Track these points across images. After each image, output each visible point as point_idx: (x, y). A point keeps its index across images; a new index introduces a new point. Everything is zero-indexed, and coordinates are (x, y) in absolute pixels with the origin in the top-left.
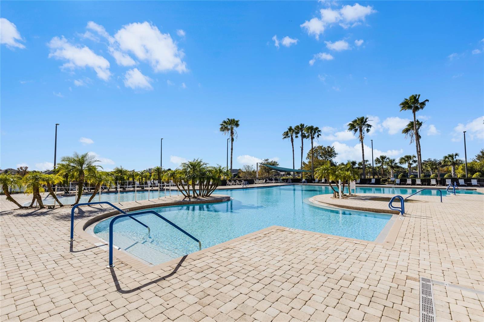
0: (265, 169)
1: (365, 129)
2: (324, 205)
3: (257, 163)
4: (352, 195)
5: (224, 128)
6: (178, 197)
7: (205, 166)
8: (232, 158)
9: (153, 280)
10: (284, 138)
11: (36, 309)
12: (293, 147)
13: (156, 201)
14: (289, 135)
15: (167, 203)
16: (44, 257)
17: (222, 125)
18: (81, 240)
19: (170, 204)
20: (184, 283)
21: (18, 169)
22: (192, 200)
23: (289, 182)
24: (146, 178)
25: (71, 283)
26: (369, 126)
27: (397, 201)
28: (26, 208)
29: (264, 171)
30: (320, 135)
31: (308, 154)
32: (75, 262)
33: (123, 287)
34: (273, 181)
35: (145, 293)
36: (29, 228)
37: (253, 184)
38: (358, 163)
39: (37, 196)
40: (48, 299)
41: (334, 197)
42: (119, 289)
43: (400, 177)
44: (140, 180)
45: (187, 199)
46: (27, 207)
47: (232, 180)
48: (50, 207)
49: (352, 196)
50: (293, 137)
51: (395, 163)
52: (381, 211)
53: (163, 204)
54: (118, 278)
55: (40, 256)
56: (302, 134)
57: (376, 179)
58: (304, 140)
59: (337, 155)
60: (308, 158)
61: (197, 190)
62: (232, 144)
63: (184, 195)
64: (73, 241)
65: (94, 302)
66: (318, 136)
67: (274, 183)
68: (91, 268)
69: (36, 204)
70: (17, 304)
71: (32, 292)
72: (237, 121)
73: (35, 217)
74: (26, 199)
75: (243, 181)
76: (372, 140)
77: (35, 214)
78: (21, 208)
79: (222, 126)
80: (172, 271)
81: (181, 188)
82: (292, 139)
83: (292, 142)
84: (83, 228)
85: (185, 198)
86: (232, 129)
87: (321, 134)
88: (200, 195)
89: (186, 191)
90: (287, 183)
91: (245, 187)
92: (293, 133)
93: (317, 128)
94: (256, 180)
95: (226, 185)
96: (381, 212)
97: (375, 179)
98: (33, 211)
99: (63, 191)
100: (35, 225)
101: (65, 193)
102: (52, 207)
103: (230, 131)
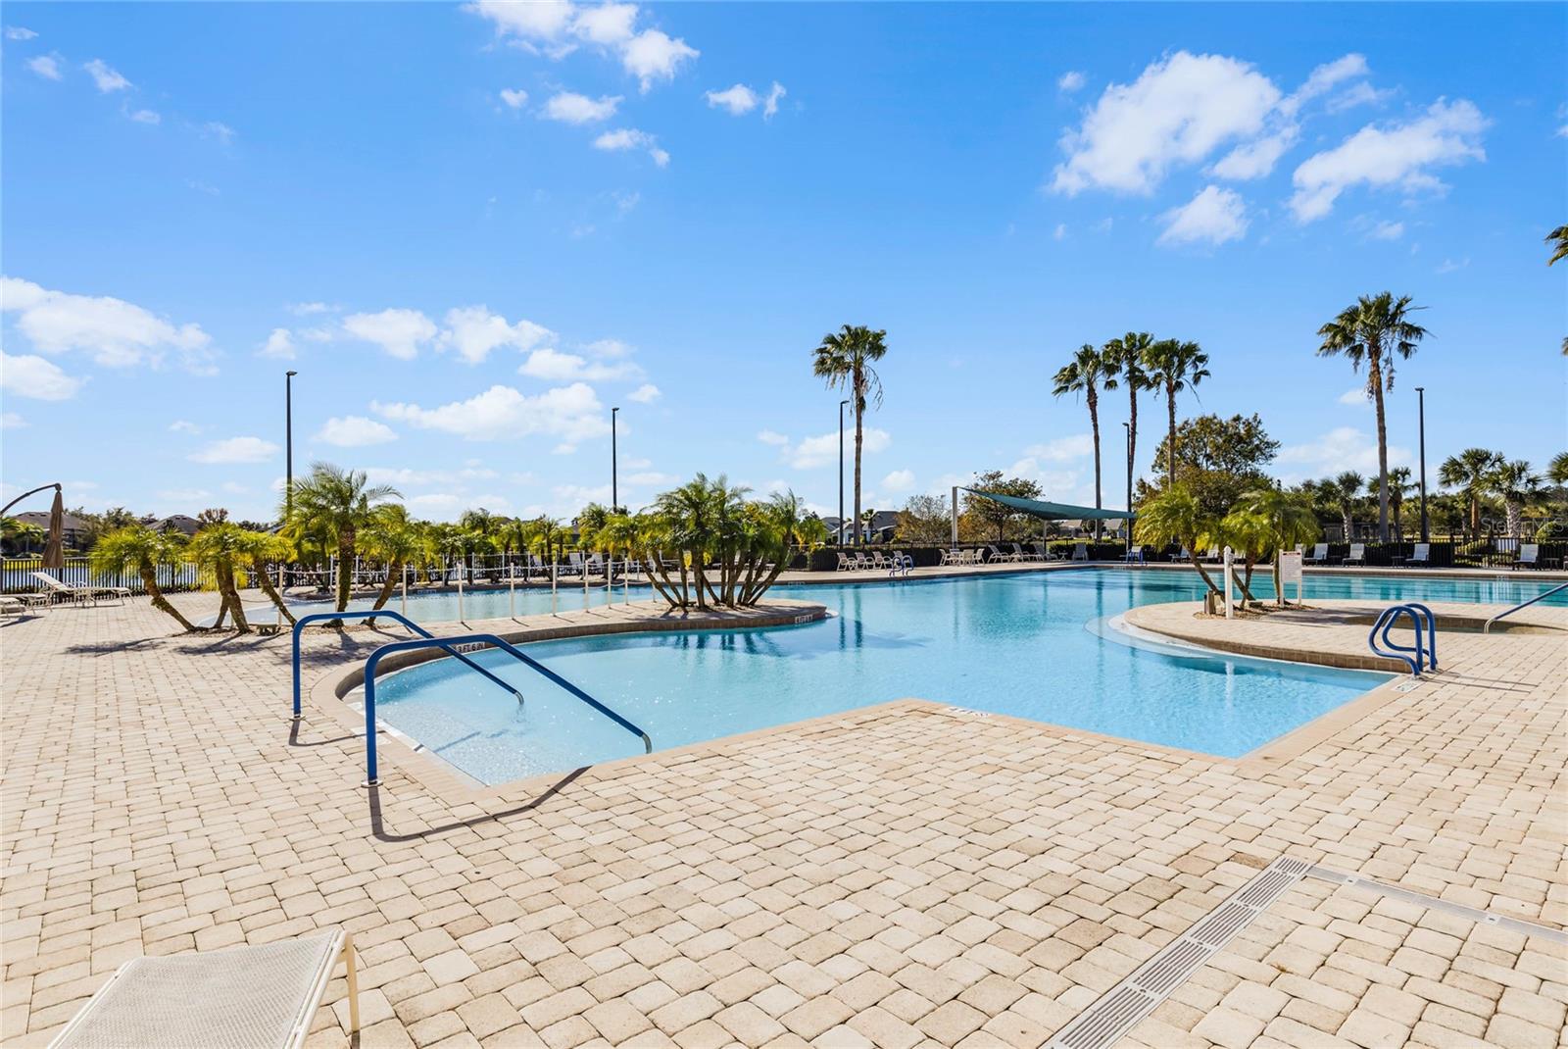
0: (987, 508)
1: (1391, 341)
2: (1149, 639)
3: (955, 489)
4: (1286, 603)
5: (827, 364)
6: (650, 605)
7: (736, 501)
8: (858, 471)
9: (465, 821)
10: (1058, 391)
11: (175, 861)
12: (1096, 426)
13: (576, 617)
14: (1082, 378)
15: (607, 625)
16: (222, 752)
17: (822, 351)
18: (322, 717)
19: (617, 629)
20: (544, 831)
21: (200, 516)
22: (693, 615)
23: (1078, 559)
24: (561, 543)
25: (265, 813)
26: (1414, 331)
27: (1466, 629)
28: (203, 630)
29: (982, 518)
30: (1206, 373)
31: (1158, 450)
32: (289, 770)
33: (387, 829)
34: (1016, 556)
35: (433, 847)
36: (201, 685)
37: (938, 565)
38: (1367, 479)
39: (231, 602)
40: (205, 842)
41: (1208, 612)
42: (378, 831)
43: (1544, 535)
44: (543, 552)
45: (678, 614)
46: (207, 630)
47: (859, 551)
48: (266, 630)
49: (1285, 609)
50: (1094, 386)
51: (1529, 481)
52: (1358, 661)
53: (592, 629)
54: (383, 810)
55: (208, 752)
56: (1133, 370)
57: (1434, 547)
58: (1141, 392)
59: (1274, 451)
60: (1161, 466)
61: (716, 584)
62: (859, 418)
63: (669, 599)
64: (299, 721)
65: (305, 856)
66: (1197, 379)
67: (1020, 561)
68: (321, 785)
69: (228, 621)
70: (134, 849)
71: (172, 827)
72: (878, 337)
73: (223, 657)
74: (203, 606)
75: (899, 554)
76: (1421, 390)
77: (224, 649)
78: (192, 630)
79: (825, 355)
80: (528, 802)
81: (659, 577)
82: (1092, 393)
83: (1093, 405)
84: (335, 687)
85: (671, 611)
86: (859, 362)
87: (1205, 368)
88: (724, 600)
89: (674, 586)
90: (1069, 561)
91: (899, 574)
92: (1095, 372)
93: (1190, 350)
94: (947, 552)
95: (835, 570)
96: (1355, 664)
97: (1432, 545)
98: (221, 639)
99: (312, 585)
100: (217, 677)
101: (320, 590)
102: (271, 630)
103: (851, 371)
